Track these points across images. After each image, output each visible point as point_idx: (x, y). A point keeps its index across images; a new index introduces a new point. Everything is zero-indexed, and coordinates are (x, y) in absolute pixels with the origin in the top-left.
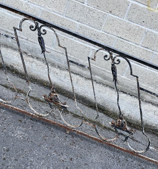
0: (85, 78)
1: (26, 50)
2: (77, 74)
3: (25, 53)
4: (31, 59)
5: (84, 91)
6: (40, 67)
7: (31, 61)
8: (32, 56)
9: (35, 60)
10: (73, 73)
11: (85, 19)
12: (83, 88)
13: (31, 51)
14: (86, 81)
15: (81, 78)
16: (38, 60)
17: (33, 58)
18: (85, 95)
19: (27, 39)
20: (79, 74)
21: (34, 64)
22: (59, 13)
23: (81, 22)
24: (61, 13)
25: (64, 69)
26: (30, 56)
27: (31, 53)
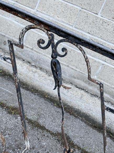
0: (91, 94)
1: (30, 59)
2: (81, 89)
3: (29, 62)
4: (34, 69)
5: (89, 108)
6: (43, 78)
7: (34, 71)
8: (35, 66)
9: (38, 70)
10: (78, 87)
11: (97, 31)
12: (88, 105)
13: (35, 61)
14: (92, 98)
15: (86, 94)
16: (41, 71)
17: (36, 68)
18: (89, 113)
19: (32, 49)
20: (83, 90)
21: (36, 75)
22: (69, 23)
23: (92, 35)
24: (70, 24)
25: (68, 83)
26: (33, 66)
27: (34, 63)
